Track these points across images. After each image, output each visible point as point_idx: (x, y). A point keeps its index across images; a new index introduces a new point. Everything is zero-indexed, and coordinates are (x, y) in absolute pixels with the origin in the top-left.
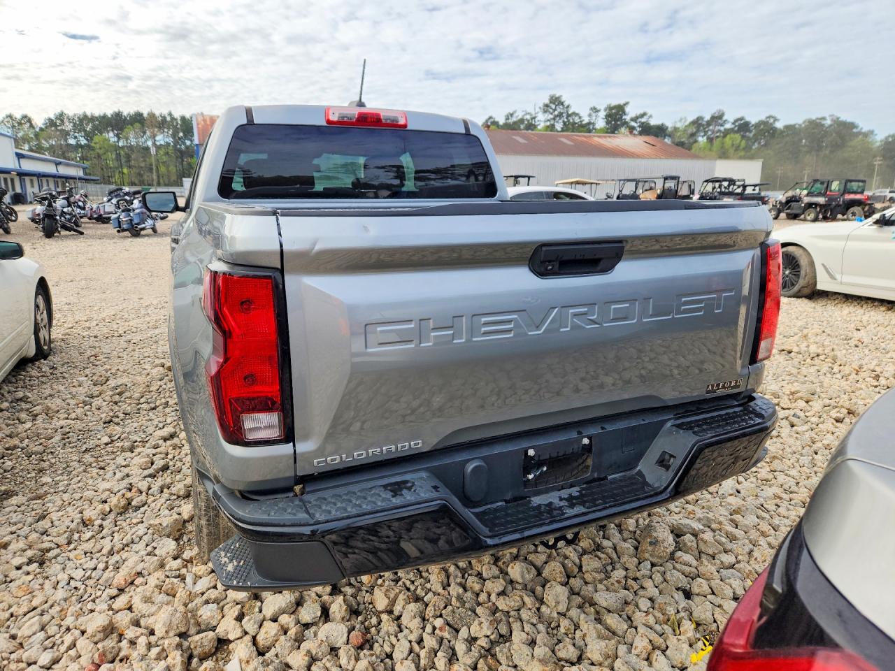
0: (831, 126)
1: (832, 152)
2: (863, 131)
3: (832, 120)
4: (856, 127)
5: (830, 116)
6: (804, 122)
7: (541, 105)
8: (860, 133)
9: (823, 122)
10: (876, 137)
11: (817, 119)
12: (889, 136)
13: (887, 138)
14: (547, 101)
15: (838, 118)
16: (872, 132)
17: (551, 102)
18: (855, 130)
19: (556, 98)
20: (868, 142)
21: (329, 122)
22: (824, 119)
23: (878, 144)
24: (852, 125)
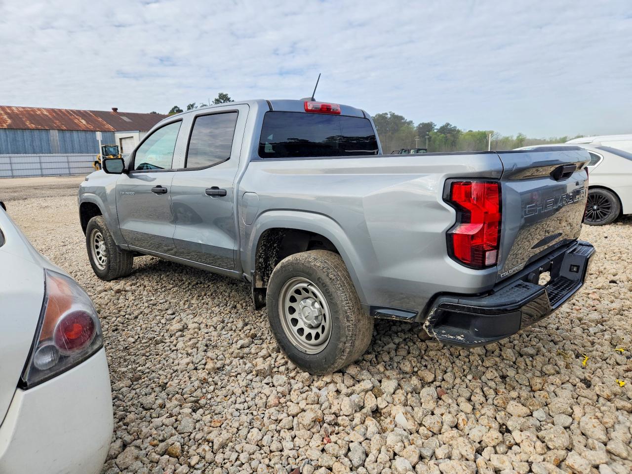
0: (390, 118)
1: (392, 133)
2: (407, 121)
3: (390, 115)
4: (403, 119)
5: (390, 112)
6: (376, 116)
7: (214, 100)
8: (405, 122)
9: (387, 116)
10: (414, 125)
11: (383, 114)
12: (420, 124)
13: (419, 125)
14: (217, 97)
15: (394, 114)
16: (411, 122)
17: (220, 98)
18: (403, 121)
19: (224, 95)
20: (410, 128)
21: (307, 110)
22: (386, 114)
23: (415, 129)
24: (401, 118)
